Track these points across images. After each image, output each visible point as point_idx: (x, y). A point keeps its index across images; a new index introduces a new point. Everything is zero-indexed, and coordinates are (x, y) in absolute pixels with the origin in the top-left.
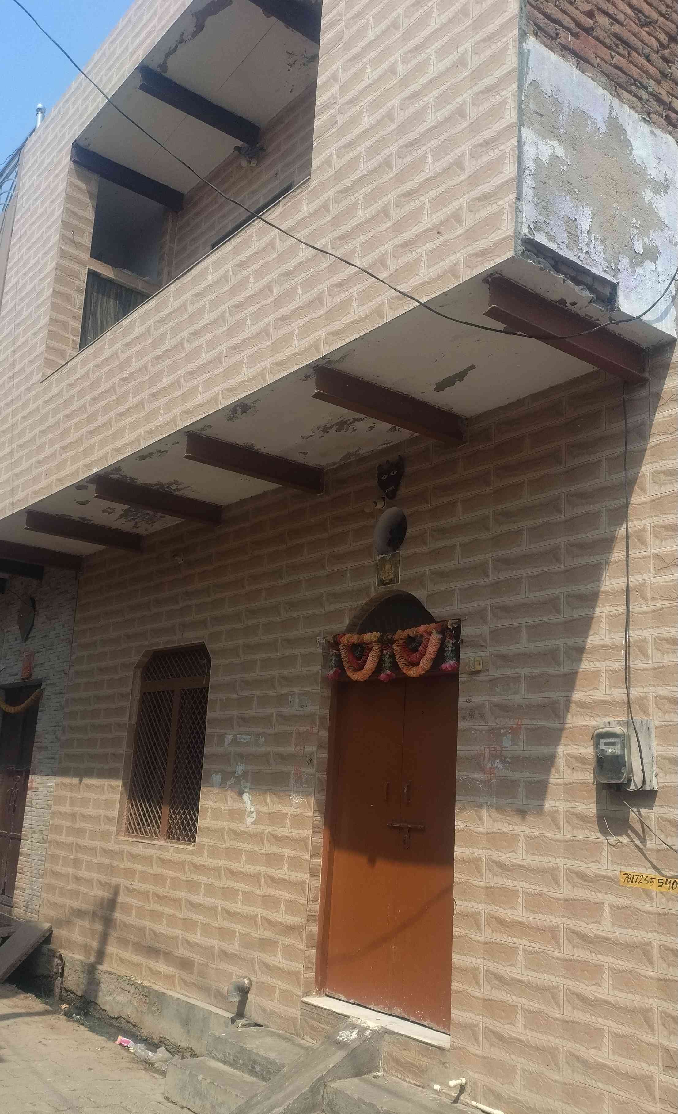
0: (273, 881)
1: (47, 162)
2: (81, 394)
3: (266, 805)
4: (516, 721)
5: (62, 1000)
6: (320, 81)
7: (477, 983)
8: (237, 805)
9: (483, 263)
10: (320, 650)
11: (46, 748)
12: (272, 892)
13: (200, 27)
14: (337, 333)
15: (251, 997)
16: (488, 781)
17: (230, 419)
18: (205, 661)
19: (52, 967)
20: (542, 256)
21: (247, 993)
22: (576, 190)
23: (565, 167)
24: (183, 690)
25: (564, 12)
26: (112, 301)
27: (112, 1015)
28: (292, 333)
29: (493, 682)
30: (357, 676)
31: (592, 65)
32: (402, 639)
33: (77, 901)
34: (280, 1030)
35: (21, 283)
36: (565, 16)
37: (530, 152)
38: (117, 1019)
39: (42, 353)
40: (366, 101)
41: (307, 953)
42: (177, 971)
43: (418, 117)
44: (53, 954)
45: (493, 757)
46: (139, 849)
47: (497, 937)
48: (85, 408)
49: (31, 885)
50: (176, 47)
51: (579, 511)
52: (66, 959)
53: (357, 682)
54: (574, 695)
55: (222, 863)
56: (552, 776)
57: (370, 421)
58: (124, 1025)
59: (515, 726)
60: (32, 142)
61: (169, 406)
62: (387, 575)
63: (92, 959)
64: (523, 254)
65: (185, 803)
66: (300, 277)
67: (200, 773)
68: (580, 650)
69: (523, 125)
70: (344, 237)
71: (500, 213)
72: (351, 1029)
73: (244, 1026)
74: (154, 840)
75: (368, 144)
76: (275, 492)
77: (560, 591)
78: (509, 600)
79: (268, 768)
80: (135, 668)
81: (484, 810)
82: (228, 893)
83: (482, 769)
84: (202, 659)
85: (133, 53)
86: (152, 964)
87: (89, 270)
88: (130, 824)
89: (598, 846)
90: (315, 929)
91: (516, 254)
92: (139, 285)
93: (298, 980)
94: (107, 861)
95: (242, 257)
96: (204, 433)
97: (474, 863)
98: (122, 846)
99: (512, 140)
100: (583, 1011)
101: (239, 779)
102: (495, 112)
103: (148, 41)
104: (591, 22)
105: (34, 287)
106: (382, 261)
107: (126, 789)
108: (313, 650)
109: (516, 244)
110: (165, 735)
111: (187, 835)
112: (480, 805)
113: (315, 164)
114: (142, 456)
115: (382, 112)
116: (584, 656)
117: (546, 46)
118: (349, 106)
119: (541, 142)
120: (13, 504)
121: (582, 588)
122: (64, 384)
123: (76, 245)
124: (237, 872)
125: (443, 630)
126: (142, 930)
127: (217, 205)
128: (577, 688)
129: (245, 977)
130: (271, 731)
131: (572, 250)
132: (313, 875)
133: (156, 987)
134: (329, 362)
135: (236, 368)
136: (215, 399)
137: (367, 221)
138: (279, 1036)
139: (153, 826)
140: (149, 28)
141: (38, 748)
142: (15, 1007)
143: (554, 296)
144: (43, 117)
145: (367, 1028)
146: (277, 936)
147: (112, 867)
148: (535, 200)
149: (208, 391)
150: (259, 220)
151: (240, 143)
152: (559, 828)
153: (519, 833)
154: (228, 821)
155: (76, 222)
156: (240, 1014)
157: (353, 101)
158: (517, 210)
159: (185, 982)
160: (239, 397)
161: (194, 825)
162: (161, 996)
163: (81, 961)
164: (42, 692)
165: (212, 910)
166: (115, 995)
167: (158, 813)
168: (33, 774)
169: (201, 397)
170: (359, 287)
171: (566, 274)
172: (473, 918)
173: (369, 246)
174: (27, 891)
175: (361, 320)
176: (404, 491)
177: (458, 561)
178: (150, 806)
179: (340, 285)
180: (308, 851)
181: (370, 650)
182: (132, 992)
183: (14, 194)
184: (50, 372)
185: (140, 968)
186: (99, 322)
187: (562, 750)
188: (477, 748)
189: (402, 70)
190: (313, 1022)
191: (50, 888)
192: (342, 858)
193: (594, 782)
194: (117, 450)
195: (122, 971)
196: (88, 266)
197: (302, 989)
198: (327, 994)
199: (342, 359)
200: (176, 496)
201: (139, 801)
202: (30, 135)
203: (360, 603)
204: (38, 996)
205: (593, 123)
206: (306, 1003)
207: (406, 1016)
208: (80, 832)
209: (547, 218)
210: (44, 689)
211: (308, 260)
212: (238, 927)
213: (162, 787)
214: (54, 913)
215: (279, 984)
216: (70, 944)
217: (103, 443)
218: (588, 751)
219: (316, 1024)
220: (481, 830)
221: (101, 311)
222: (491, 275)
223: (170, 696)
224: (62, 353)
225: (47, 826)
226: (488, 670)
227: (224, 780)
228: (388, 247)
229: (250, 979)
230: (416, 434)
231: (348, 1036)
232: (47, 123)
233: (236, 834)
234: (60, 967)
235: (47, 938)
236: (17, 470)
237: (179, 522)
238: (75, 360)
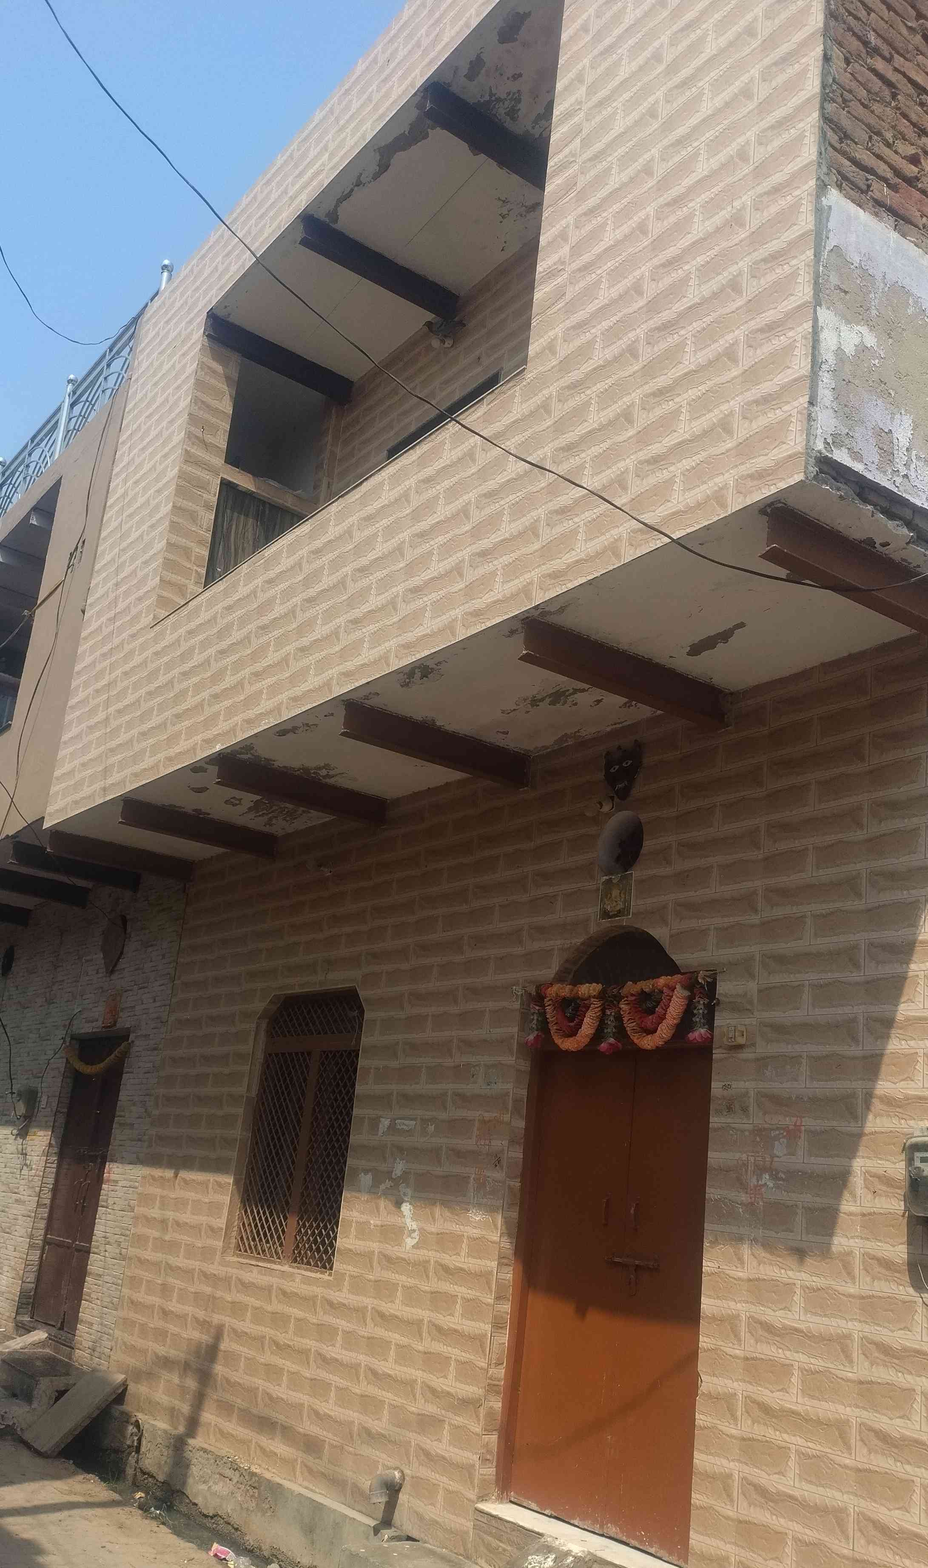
0: (441, 1332)
1: (172, 335)
2: (205, 645)
3: (434, 1221)
4: (794, 1119)
5: (136, 1486)
6: (543, 240)
7: (729, 1496)
8: (392, 1220)
9: (760, 488)
10: (517, 1005)
11: (132, 1125)
12: (438, 1347)
13: (384, 167)
14: (555, 575)
15: (403, 1497)
16: (752, 1204)
17: (405, 685)
18: (356, 1013)
19: (125, 1437)
20: (842, 480)
21: (398, 1491)
22: (891, 391)
23: (877, 361)
24: (324, 1052)
25: (879, 157)
26: (251, 521)
27: (205, 1512)
28: (494, 574)
29: (762, 1062)
30: (568, 1044)
31: (916, 226)
32: (632, 995)
33: (164, 1345)
34: (443, 1548)
35: (131, 494)
36: (881, 163)
37: (829, 340)
38: (212, 1518)
39: (154, 588)
40: (605, 267)
41: (486, 1438)
42: (300, 1454)
43: (676, 290)
44: (126, 1418)
45: (760, 1170)
46: (253, 1276)
47: (760, 1431)
48: (209, 664)
49: (101, 1318)
50: (352, 190)
51: (887, 826)
52: (145, 1427)
53: (567, 1052)
54: (879, 1086)
55: (368, 1302)
56: (844, 1202)
57: (597, 693)
58: (222, 1526)
59: (791, 1127)
60: (155, 308)
61: (323, 665)
62: (615, 904)
63: (181, 1429)
64: (816, 478)
65: (321, 1212)
66: (508, 500)
67: (342, 1171)
68: (888, 1023)
69: (820, 305)
70: (570, 448)
71: (784, 423)
72: (546, 1554)
73: (392, 1539)
74: (275, 1263)
75: (605, 324)
76: (460, 783)
77: (861, 937)
78: (786, 946)
79: (438, 1169)
80: (259, 1018)
81: (746, 1246)
82: (376, 1346)
83: (743, 1186)
84: (351, 1009)
85: (293, 199)
86: (265, 1441)
87: (223, 480)
88: (242, 1238)
89: (909, 1306)
90: (497, 1404)
91: (807, 478)
92: (288, 500)
93: (471, 1476)
94: (208, 1290)
95: (429, 471)
96: (369, 703)
97: (729, 1324)
98: (229, 1270)
99: (805, 324)
100: (883, 1546)
101: (396, 1182)
102: (781, 288)
103: (314, 183)
104: (916, 170)
105: (148, 501)
106: (621, 482)
107: (238, 1190)
108: (505, 1004)
109: (807, 463)
110: (296, 1114)
111: (321, 1259)
112: (740, 1239)
113: (533, 348)
114: (283, 731)
115: (627, 282)
116: (893, 1031)
117: (853, 201)
118: (582, 274)
119: (843, 328)
120: (104, 789)
121: (890, 935)
122: (182, 631)
123: (206, 445)
124: (390, 1316)
125: (692, 985)
126: (252, 1391)
127: (396, 398)
128: (882, 1075)
129: (395, 1469)
130: (443, 1116)
131: (885, 472)
132: (497, 1325)
133: (268, 1475)
134: (544, 614)
135: (416, 617)
136: (384, 658)
137: (602, 428)
138: (443, 1558)
139: (274, 1243)
140: (317, 166)
141: (120, 1124)
142: (70, 1493)
143: (857, 534)
144: (170, 278)
145: (568, 1553)
146: (443, 1412)
147: (214, 1298)
148: (835, 405)
149: (376, 647)
150: (454, 422)
151: (430, 316)
152: (853, 1278)
153: (796, 1281)
154: (379, 1242)
155: (207, 416)
156: (387, 1522)
157: (586, 268)
158: (810, 418)
159: (310, 1471)
160: (419, 656)
161: (332, 1245)
162: (276, 1489)
163: (165, 1432)
164: (130, 1046)
165: (352, 1369)
166: (211, 1483)
167: (281, 1225)
168: (112, 1161)
169: (367, 655)
170: (589, 515)
171: (875, 505)
172: (725, 1402)
173: (603, 461)
174: (95, 1327)
175: (589, 559)
176: (640, 789)
177: (716, 889)
178: (271, 1214)
179: (563, 511)
180: (491, 1291)
181: (587, 1008)
182: (235, 1480)
183: (125, 376)
184: (163, 613)
185: (248, 1446)
186: (233, 547)
187: (859, 1165)
188: (738, 1155)
189: (656, 228)
190: (490, 1538)
191: (128, 1324)
192: (539, 1303)
193: (904, 1214)
194: (249, 722)
195: (225, 1449)
196: (222, 475)
197: (476, 1490)
198: (512, 1499)
199: (562, 610)
200: (326, 784)
201: (257, 1207)
202: (152, 300)
203: (573, 941)
204: (103, 1479)
205: (916, 302)
206: (481, 1512)
207: (624, 1539)
208: (172, 1247)
209: (850, 430)
210: (133, 1042)
211: (519, 478)
212: (388, 1396)
213: (289, 1188)
214: (133, 1361)
215: (443, 1480)
216: (152, 1407)
217: (230, 712)
218: (897, 1168)
219: (495, 1543)
220: (741, 1274)
221: (236, 533)
222: (770, 505)
223: (305, 1060)
224: (181, 589)
225: (127, 1236)
226: (754, 1045)
227: (376, 1183)
228: (629, 463)
229: (402, 1472)
230: (659, 712)
231: (540, 1563)
232: (175, 284)
233: (389, 1261)
234: (136, 1438)
235: (120, 1396)
236: (113, 744)
237: (327, 819)
238: (199, 599)
